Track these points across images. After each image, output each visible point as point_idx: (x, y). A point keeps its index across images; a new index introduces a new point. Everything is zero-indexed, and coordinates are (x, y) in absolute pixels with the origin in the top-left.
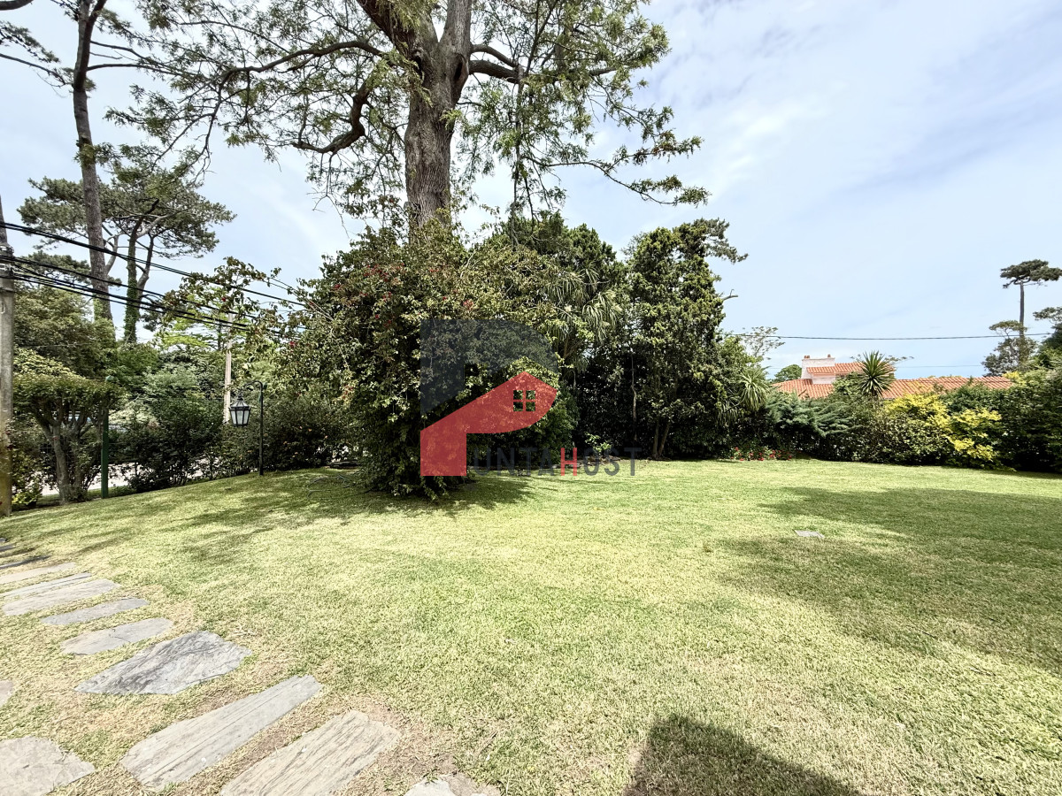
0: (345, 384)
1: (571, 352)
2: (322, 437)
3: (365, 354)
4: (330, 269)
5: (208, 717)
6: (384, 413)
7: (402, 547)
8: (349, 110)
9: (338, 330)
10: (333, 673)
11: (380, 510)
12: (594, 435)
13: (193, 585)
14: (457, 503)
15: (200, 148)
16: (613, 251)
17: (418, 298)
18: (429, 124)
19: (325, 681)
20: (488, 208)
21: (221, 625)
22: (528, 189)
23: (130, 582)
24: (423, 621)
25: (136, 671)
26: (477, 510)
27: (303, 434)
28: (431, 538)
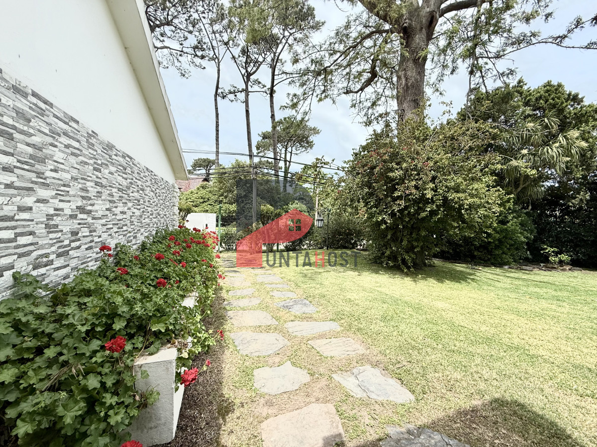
0: (360, 210)
1: (527, 183)
2: (353, 235)
3: (371, 194)
4: (356, 154)
5: (305, 322)
6: (378, 224)
7: (383, 290)
8: (370, 66)
9: (358, 184)
10: (345, 325)
11: (377, 272)
12: (552, 247)
13: (302, 285)
14: (420, 276)
15: (307, 110)
16: (580, 96)
17: (398, 164)
18: (411, 62)
19: (341, 326)
20: (444, 103)
21: (310, 299)
22: (483, 77)
23: (285, 280)
24: (384, 319)
25: (287, 304)
26: (432, 282)
27: (344, 233)
28: (399, 289)
